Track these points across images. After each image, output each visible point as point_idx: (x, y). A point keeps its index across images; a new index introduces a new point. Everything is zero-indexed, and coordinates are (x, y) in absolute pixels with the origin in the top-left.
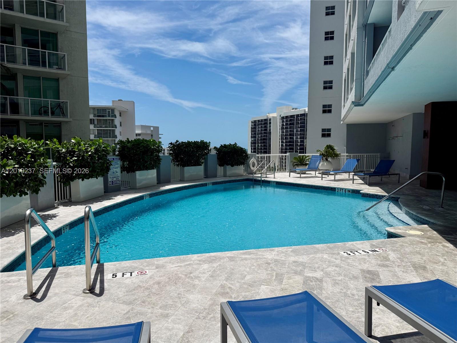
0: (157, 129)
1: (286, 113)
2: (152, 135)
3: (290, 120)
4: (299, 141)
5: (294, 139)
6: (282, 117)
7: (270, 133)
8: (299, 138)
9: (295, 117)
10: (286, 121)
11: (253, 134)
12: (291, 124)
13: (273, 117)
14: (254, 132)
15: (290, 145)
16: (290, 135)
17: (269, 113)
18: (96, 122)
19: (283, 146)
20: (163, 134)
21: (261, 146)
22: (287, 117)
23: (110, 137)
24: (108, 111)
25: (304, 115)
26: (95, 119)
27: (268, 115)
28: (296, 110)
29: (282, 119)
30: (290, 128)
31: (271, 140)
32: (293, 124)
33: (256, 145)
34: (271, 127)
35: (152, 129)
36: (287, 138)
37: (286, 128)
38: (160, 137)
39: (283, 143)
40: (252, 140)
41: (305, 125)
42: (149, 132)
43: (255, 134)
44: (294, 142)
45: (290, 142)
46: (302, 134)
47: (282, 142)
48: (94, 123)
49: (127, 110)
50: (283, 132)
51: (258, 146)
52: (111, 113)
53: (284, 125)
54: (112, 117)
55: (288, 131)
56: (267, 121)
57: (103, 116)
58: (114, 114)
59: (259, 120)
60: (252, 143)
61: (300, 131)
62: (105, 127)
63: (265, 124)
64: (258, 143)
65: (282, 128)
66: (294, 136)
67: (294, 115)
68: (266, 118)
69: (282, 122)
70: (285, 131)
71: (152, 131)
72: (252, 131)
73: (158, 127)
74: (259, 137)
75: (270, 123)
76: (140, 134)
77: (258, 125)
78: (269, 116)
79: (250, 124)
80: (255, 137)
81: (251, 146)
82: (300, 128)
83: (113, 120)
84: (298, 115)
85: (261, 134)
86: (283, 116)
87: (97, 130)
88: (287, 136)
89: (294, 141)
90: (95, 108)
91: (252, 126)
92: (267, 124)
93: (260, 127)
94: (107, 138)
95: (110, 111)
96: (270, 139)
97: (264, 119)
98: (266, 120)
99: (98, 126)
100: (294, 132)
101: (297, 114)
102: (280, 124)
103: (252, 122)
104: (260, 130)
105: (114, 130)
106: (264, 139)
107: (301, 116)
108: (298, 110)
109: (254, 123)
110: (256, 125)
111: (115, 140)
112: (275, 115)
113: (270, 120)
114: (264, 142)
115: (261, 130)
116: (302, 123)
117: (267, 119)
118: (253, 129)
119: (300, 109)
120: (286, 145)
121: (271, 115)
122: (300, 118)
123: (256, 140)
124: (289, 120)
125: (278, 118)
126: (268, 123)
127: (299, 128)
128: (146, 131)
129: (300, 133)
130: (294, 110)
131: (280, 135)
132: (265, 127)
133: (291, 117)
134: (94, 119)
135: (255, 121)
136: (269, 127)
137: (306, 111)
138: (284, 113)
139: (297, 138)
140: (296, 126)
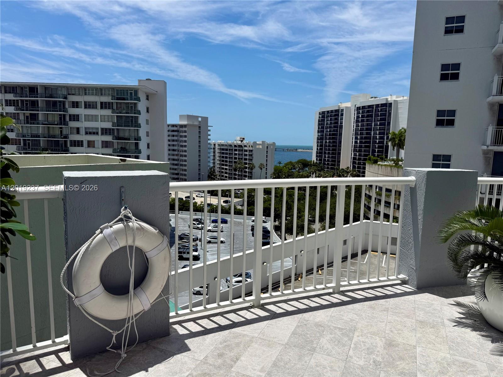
0: (205, 119)
1: (362, 102)
2: (200, 127)
3: (368, 112)
4: (378, 137)
5: (371, 135)
6: (357, 107)
7: (341, 127)
8: (378, 133)
9: (374, 107)
10: (362, 113)
11: (320, 127)
12: (368, 116)
13: (346, 107)
14: (321, 125)
15: (365, 142)
16: (367, 129)
17: (341, 103)
18: (115, 107)
19: (357, 143)
20: (212, 126)
21: (329, 142)
22: (364, 107)
23: (132, 126)
24: (130, 93)
25: (385, 105)
26: (114, 102)
27: (340, 104)
28: (376, 99)
29: (357, 110)
30: (367, 120)
31: (342, 136)
32: (371, 116)
33: (323, 141)
34: (343, 119)
35: (200, 119)
36: (362, 134)
37: (362, 121)
38: (209, 129)
39: (358, 139)
40: (319, 136)
41: (386, 118)
42: (196, 123)
43: (323, 128)
44: (370, 139)
45: (366, 138)
46: (382, 128)
47: (356, 138)
48: (113, 108)
49: (156, 93)
50: (357, 126)
51: (326, 142)
52: (133, 95)
53: (359, 118)
54: (135, 99)
55: (364, 125)
56: (339, 112)
57: (124, 99)
58: (138, 96)
59: (329, 111)
60: (318, 139)
61: (380, 125)
62: (127, 113)
63: (335, 115)
64: (326, 139)
65: (357, 121)
66: (372, 131)
67: (373, 105)
68: (337, 109)
69: (357, 114)
70: (360, 125)
71: (200, 122)
72: (319, 125)
73: (208, 118)
74: (327, 132)
75: (342, 115)
76: (186, 126)
77: (327, 117)
78: (341, 107)
79: (318, 116)
80: (323, 132)
81: (318, 142)
82: (380, 121)
83: (135, 104)
84: (377, 106)
85: (330, 127)
86: (359, 106)
87: (117, 116)
88: (363, 130)
89: (371, 137)
90: (114, 89)
91: (319, 118)
92: (338, 116)
93: (329, 119)
94: (129, 126)
95: (132, 93)
96: (341, 134)
97: (334, 110)
98: (337, 111)
99: (118, 111)
100: (371, 126)
101: (377, 104)
102: (355, 115)
103: (320, 114)
104: (329, 123)
105: (138, 116)
106: (333, 135)
107: (381, 107)
108: (378, 98)
109: (322, 114)
110: (325, 118)
111: (138, 129)
112: (348, 105)
113: (342, 110)
114: (333, 138)
115: (331, 124)
116: (383, 115)
117: (339, 110)
118: (321, 123)
119: (381, 98)
120: (361, 142)
121: (343, 105)
122: (381, 109)
123: (323, 136)
124: (366, 111)
125: (352, 109)
126: (340, 115)
127: (378, 121)
128: (193, 122)
129: (379, 127)
130: (373, 99)
131: (353, 129)
132: (336, 119)
133: (369, 108)
134: (112, 103)
135: (323, 113)
136: (340, 120)
137: (388, 101)
138: (360, 102)
139: (375, 134)
140: (374, 119)
